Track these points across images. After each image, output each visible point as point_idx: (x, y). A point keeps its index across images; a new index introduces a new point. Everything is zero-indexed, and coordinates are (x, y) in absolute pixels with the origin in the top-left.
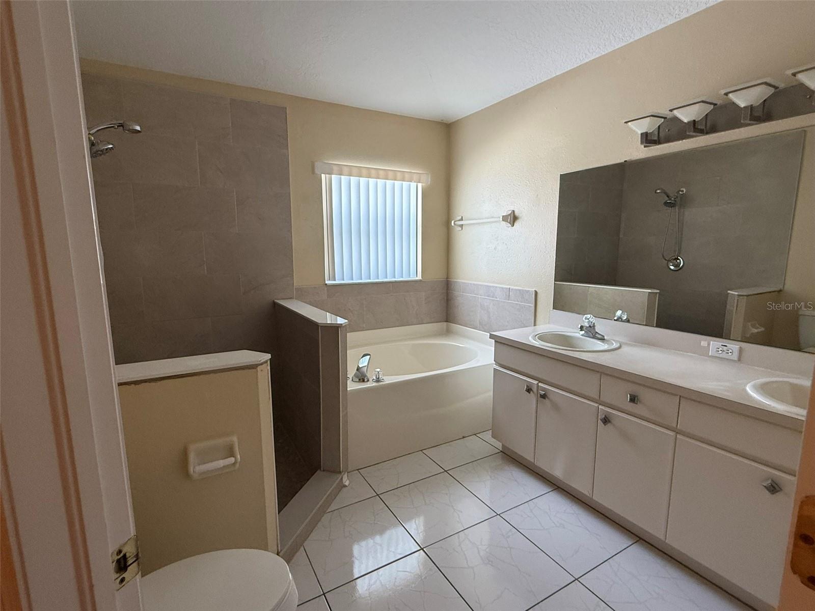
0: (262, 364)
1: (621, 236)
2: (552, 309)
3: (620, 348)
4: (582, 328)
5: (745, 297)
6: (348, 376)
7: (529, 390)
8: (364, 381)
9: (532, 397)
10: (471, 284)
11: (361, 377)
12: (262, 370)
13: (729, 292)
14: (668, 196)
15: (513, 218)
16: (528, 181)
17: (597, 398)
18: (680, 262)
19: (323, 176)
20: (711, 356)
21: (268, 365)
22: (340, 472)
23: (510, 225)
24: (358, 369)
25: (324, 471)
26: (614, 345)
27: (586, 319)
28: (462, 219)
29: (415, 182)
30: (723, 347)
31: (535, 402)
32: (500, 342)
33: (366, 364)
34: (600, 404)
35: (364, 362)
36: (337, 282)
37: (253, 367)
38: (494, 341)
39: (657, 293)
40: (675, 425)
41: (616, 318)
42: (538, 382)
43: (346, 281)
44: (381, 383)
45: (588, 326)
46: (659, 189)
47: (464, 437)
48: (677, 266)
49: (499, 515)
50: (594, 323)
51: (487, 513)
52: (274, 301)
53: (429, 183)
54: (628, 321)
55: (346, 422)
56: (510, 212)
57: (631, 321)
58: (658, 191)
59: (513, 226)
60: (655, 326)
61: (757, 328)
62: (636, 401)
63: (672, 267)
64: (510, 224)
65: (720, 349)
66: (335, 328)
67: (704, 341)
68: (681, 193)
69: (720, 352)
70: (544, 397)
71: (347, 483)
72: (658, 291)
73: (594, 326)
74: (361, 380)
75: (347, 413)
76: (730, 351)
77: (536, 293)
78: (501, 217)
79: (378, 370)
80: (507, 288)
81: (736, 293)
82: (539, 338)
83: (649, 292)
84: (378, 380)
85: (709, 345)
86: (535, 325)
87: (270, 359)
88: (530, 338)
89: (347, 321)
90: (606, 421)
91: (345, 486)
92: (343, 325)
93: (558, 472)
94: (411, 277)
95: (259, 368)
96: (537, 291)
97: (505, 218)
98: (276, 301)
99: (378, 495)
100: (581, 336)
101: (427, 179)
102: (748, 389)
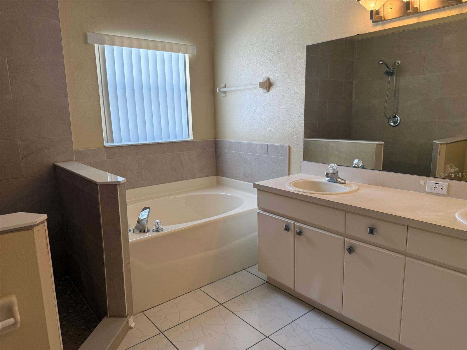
0: (38, 225)
1: (354, 99)
2: (302, 161)
3: (358, 189)
4: (327, 175)
5: (445, 145)
6: (129, 229)
7: (287, 229)
8: (144, 232)
9: (290, 235)
10: (235, 142)
11: (141, 228)
12: (38, 231)
13: (434, 141)
14: (388, 67)
15: (268, 85)
16: (280, 52)
17: (343, 232)
18: (398, 119)
19: (96, 46)
20: (427, 192)
21: (44, 225)
22: (126, 316)
23: (266, 91)
24: (139, 221)
25: (110, 317)
26: (354, 187)
27: (330, 167)
28: (225, 87)
29: (182, 53)
30: (436, 184)
31: (292, 239)
32: (262, 190)
33: (146, 216)
34: (345, 237)
35: (144, 215)
36: (116, 144)
37: (29, 228)
38: (257, 189)
39: (382, 144)
40: (404, 250)
41: (354, 166)
42: (294, 222)
43: (124, 143)
44: (161, 232)
45: (332, 173)
46: (380, 61)
47: (235, 273)
48: (395, 122)
49: (268, 337)
50: (337, 171)
51: (258, 337)
52: (54, 164)
53: (195, 54)
54: (363, 167)
55: (129, 270)
56: (266, 79)
57: (365, 167)
58: (381, 63)
59: (269, 91)
60: (382, 170)
61: (454, 169)
62: (374, 233)
63: (392, 124)
64: (266, 89)
65: (434, 186)
66: (114, 186)
67: (421, 180)
68: (396, 64)
69: (434, 188)
70: (300, 233)
71: (133, 325)
72: (383, 143)
73: (337, 173)
74: (142, 232)
75: (129, 262)
76: (441, 187)
77: (289, 147)
78: (259, 84)
79: (157, 221)
80: (265, 145)
81: (439, 142)
82: (293, 186)
83: (377, 144)
84: (157, 230)
85: (425, 183)
86: (289, 175)
87: (47, 219)
88: (287, 185)
89: (125, 179)
90: (351, 250)
91: (131, 328)
92: (121, 183)
93: (314, 295)
94: (184, 138)
95: (35, 229)
96: (290, 146)
97: (262, 85)
98: (55, 163)
99: (162, 332)
100: (327, 182)
101: (193, 49)
102: (457, 216)
